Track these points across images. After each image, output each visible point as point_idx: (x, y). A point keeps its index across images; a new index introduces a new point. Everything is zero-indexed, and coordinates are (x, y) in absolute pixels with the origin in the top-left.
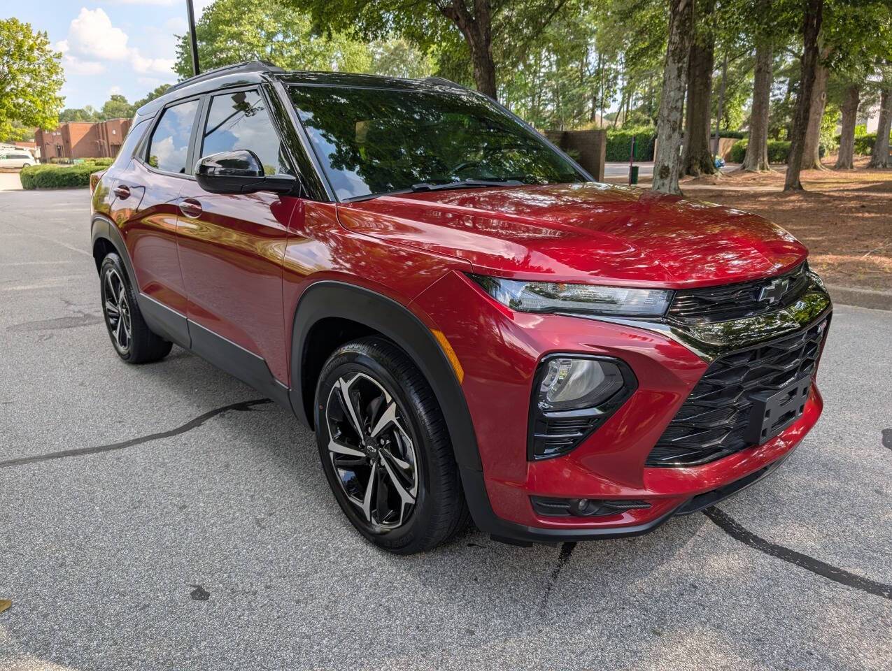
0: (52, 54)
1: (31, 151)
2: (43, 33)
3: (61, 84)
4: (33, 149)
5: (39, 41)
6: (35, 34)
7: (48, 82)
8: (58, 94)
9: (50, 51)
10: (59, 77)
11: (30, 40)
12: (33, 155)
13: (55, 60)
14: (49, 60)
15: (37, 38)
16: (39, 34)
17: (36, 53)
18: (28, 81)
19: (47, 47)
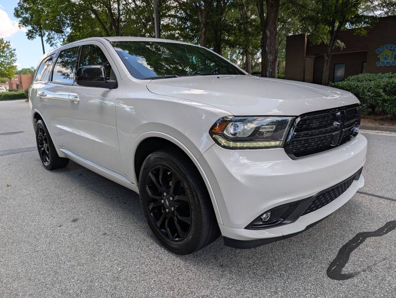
0: (12, 49)
1: (5, 87)
2: (8, 41)
3: (16, 61)
4: (6, 86)
5: (7, 45)
6: (5, 42)
7: (10, 60)
8: (14, 65)
9: (11, 48)
10: (15, 58)
11: (3, 44)
12: (6, 89)
13: (13, 52)
14: (11, 52)
15: (6, 44)
16: (7, 42)
17: (5, 49)
18: (2, 60)
19: (10, 47)
